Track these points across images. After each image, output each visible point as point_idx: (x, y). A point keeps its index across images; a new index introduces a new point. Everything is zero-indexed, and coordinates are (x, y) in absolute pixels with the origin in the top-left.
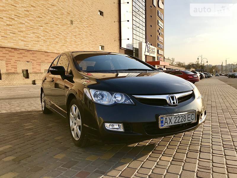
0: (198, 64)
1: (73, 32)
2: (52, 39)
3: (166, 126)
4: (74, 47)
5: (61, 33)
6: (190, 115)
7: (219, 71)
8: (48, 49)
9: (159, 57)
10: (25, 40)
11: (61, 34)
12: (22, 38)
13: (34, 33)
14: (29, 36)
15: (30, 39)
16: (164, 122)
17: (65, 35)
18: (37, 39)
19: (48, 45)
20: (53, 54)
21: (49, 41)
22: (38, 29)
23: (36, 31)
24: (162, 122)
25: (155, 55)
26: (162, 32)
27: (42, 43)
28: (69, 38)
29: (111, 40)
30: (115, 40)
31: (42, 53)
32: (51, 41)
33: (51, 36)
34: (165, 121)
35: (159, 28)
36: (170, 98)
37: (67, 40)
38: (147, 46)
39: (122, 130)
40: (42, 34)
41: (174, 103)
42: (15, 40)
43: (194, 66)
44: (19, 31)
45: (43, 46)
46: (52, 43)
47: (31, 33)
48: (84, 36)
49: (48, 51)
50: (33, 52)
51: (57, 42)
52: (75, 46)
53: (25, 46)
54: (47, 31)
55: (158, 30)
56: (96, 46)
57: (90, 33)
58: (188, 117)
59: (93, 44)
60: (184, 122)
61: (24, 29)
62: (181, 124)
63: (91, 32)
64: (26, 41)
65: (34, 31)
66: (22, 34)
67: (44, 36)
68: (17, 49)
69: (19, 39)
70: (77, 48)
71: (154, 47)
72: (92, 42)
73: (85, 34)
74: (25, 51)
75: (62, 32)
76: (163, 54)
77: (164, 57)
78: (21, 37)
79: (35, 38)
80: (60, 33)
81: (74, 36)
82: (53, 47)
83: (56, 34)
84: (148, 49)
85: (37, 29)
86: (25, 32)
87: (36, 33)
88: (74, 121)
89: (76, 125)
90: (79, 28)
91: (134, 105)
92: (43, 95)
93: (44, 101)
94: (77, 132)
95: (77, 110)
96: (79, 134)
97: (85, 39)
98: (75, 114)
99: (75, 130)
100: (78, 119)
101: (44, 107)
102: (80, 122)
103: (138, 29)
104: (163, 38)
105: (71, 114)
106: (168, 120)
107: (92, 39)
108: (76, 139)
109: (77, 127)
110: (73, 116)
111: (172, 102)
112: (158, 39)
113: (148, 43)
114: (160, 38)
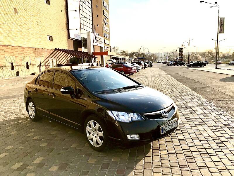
0: (139, 52)
1: (18, 21)
4: (20, 38)
5: (5, 22)
6: (175, 122)
7: (157, 58)
9: (106, 46)
17: (9, 25)
25: (103, 45)
26: (107, 22)
29: (59, 29)
30: (63, 30)
35: (105, 18)
38: (95, 37)
39: (138, 138)
43: (136, 54)
48: (30, 26)
52: (21, 36)
55: (104, 20)
56: (44, 36)
58: (174, 124)
59: (40, 35)
62: (171, 129)
63: (38, 22)
70: (23, 39)
71: (101, 37)
72: (40, 32)
73: (31, 23)
76: (109, 44)
77: (110, 47)
81: (19, 25)
84: (96, 39)
88: (92, 133)
89: (95, 136)
90: (24, 18)
91: (145, 121)
92: (31, 104)
93: (34, 110)
94: (97, 141)
95: (98, 125)
96: (101, 143)
97: (32, 29)
98: (94, 127)
99: (95, 139)
100: (99, 131)
101: (33, 115)
102: (101, 134)
103: (85, 19)
104: (109, 27)
105: (88, 127)
106: (165, 128)
107: (40, 29)
108: (96, 146)
109: (96, 137)
110: (91, 129)
111: (165, 115)
112: (104, 29)
113: (96, 33)
114: (106, 28)
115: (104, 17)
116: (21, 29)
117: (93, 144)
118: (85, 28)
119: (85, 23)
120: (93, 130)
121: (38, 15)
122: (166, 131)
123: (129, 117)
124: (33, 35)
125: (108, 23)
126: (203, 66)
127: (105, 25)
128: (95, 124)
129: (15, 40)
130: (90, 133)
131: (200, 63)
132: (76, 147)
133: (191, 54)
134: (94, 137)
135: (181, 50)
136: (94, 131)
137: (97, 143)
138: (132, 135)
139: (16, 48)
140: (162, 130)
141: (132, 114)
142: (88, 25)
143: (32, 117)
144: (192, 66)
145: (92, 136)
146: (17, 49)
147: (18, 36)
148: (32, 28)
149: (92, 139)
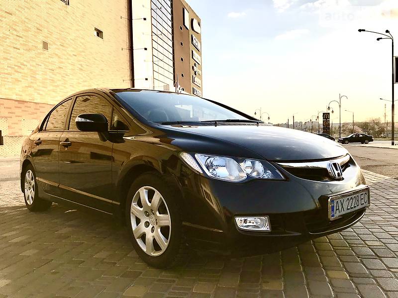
1: (48, 62)
2: (8, 74)
3: (337, 215)
6: (363, 194)
11: (26, 65)
17: (32, 68)
26: (198, 70)
28: (41, 73)
30: (123, 80)
32: (5, 78)
33: (4, 69)
34: (336, 207)
35: (195, 64)
36: (333, 165)
37: (37, 76)
39: (266, 228)
41: (339, 175)
46: (8, 82)
48: (69, 72)
51: (17, 80)
52: (51, 88)
55: (193, 67)
58: (361, 199)
60: (357, 208)
62: (354, 211)
63: (81, 65)
73: (71, 67)
75: (27, 62)
80: (22, 64)
81: (50, 69)
82: (10, 89)
83: (16, 66)
88: (144, 220)
89: (151, 226)
90: (59, 57)
91: (283, 180)
92: (29, 175)
93: (33, 187)
94: (154, 239)
95: (157, 196)
96: (164, 243)
97: (71, 77)
98: (149, 204)
99: (150, 236)
100: (160, 214)
101: (32, 197)
102: (166, 219)
103: (161, 64)
104: (201, 79)
105: (134, 205)
106: (340, 204)
107: (84, 77)
108: (153, 254)
109: (153, 231)
110: (141, 209)
111: (336, 172)
112: (193, 81)
113: (179, 86)
114: (196, 79)
115: (192, 63)
116: (53, 76)
117: (145, 250)
118: (161, 78)
119: (161, 71)
120: (146, 212)
121: (83, 54)
122: (343, 213)
123: (241, 170)
124: (73, 86)
125: (200, 72)
126: (366, 141)
127: (196, 74)
128: (151, 195)
129: (41, 93)
130: (138, 221)
131: (361, 136)
132: (104, 259)
133: (343, 126)
134: (148, 231)
135: (326, 116)
136: (148, 216)
137: (156, 246)
138: (249, 219)
139: (42, 107)
140: (333, 210)
141: (248, 163)
142: (166, 74)
143: (30, 202)
144: (347, 142)
145: (143, 228)
146: (44, 107)
147: (46, 88)
148: (71, 74)
149: (143, 237)
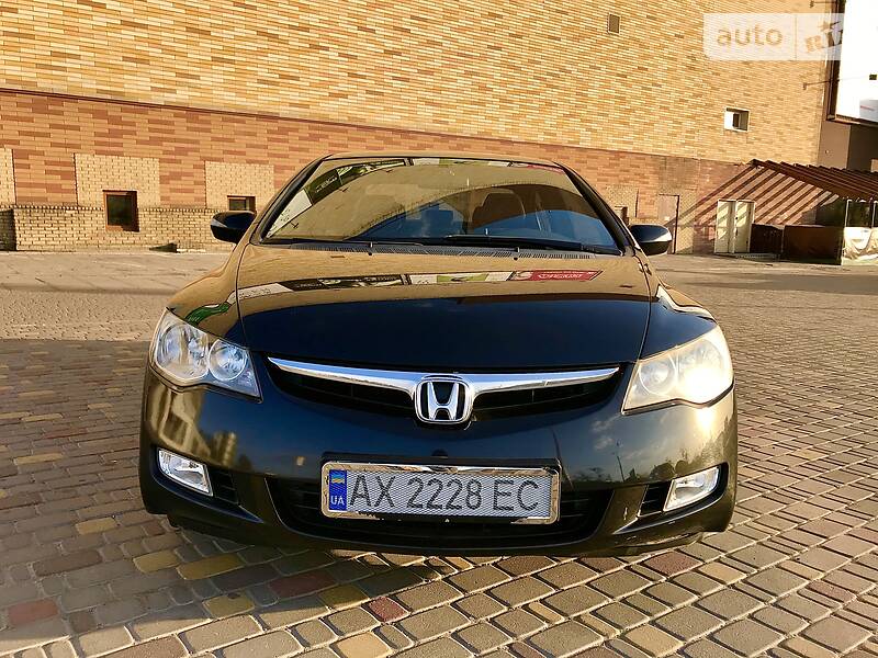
1: (617, 60)
2: (533, 93)
3: (356, 509)
4: (614, 121)
5: (569, 67)
6: (512, 483)
8: (514, 131)
10: (438, 99)
11: (570, 72)
12: (429, 95)
13: (469, 74)
14: (452, 85)
15: (453, 96)
16: (350, 493)
17: (581, 75)
18: (477, 96)
19: (514, 116)
20: (531, 148)
21: (521, 101)
22: (484, 58)
23: (475, 68)
24: (338, 490)
27: (493, 109)
28: (597, 84)
29: (785, 83)
30: (805, 85)
31: (491, 144)
32: (527, 101)
33: (527, 83)
34: (356, 489)
36: (431, 388)
37: (591, 93)
40: (497, 76)
41: (442, 414)
42: (408, 103)
44: (420, 72)
45: (497, 119)
46: (533, 108)
47: (458, 75)
48: (660, 76)
49: (515, 138)
50: (458, 141)
51: (550, 104)
52: (617, 115)
53: (435, 121)
54: (517, 62)
56: (711, 111)
57: (689, 62)
58: (497, 494)
59: (695, 106)
60: (466, 512)
61: (437, 64)
62: (450, 517)
64: (439, 105)
65: (470, 68)
66: (429, 79)
67: (502, 84)
68: (409, 132)
69: (421, 99)
70: (624, 123)
72: (695, 96)
73: (666, 65)
74: (435, 140)
75: (572, 64)
78: (428, 90)
79: (473, 90)
80: (563, 70)
81: (618, 75)
82: (535, 122)
83: (549, 74)
85: (480, 58)
86: (440, 71)
87: (477, 74)
90: (642, 45)
106: (373, 485)
107: (697, 85)
116: (623, 89)
124: (666, 108)
129: (594, 126)
146: (596, 158)
147: (607, 115)
